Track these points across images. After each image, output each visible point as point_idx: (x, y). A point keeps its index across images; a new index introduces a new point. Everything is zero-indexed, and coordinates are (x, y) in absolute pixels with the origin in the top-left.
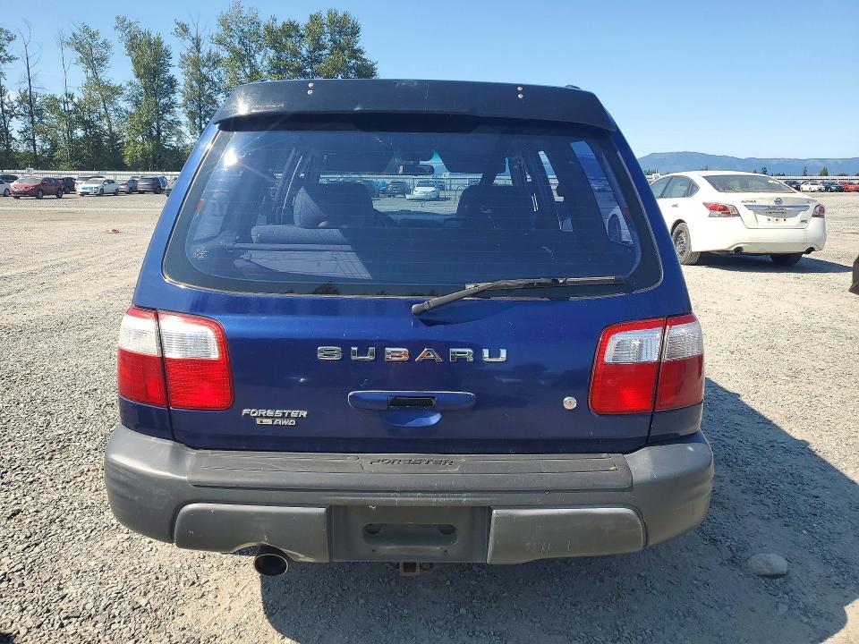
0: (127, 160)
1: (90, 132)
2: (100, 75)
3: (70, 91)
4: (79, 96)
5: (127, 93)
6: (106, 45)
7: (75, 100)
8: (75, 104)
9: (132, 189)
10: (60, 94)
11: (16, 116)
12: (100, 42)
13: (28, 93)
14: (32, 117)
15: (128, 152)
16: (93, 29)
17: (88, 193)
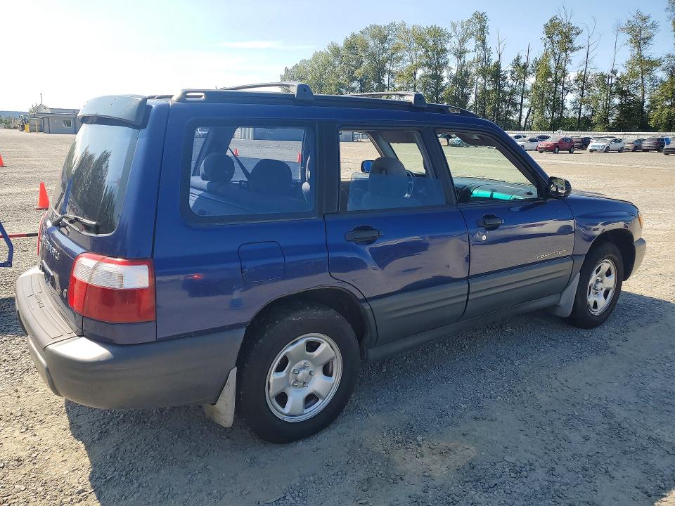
0: (652, 123)
1: (625, 101)
2: (643, 52)
3: (615, 68)
4: (622, 71)
5: (664, 64)
6: (653, 26)
7: (618, 75)
8: (618, 78)
9: (637, 147)
10: (607, 71)
11: (571, 91)
12: (648, 24)
13: (583, 73)
14: (583, 91)
15: (654, 115)
16: (645, 14)
17: (595, 150)
